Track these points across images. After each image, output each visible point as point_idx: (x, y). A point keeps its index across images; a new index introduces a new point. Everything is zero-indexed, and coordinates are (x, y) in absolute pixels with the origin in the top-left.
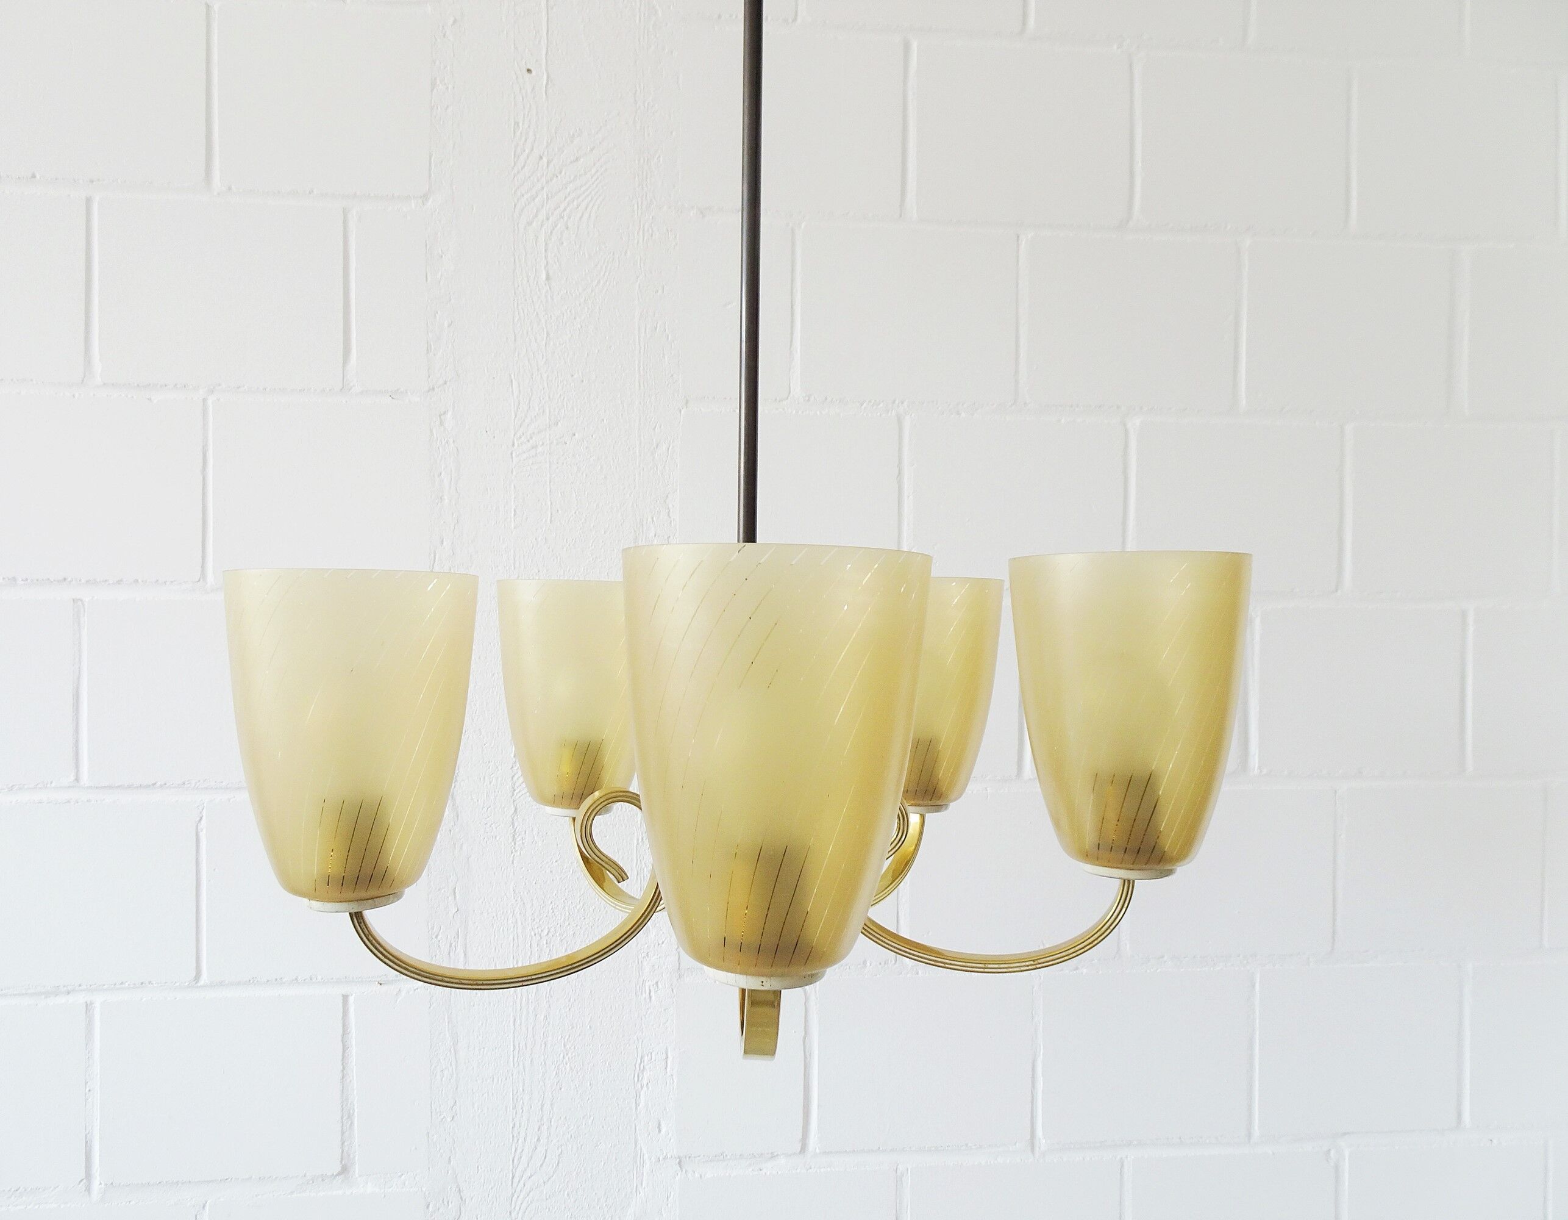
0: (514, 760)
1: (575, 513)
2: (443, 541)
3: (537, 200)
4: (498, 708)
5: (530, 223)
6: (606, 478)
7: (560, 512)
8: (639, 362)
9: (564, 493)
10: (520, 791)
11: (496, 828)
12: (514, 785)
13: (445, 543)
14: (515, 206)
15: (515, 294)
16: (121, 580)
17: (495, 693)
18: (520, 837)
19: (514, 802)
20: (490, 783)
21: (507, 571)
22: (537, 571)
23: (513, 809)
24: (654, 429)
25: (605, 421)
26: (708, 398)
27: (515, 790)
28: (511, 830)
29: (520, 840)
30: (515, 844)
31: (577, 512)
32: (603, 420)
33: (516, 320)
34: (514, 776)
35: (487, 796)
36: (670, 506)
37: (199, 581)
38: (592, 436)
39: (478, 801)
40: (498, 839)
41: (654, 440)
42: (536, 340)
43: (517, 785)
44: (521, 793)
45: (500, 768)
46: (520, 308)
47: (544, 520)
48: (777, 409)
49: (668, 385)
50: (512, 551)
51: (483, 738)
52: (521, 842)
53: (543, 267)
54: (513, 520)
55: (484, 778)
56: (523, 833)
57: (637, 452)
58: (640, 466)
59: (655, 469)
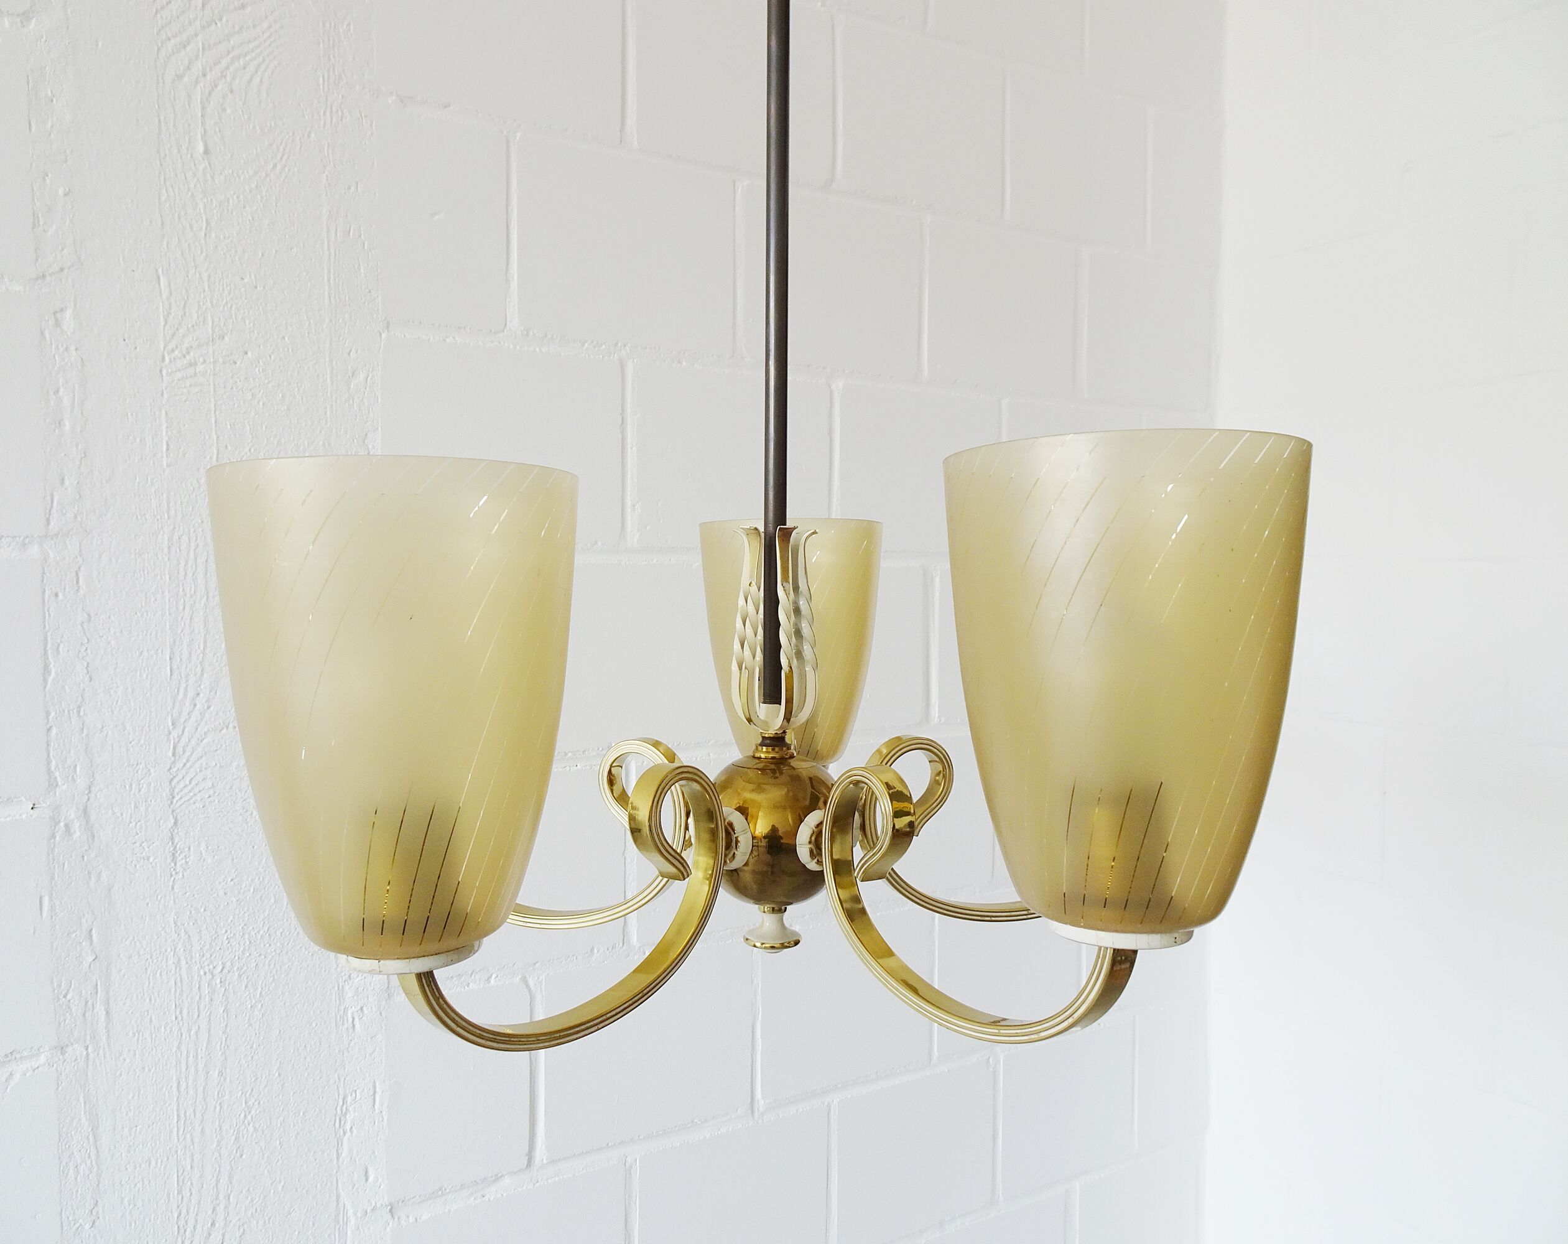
0: (173, 759)
1: (250, 450)
2: (63, 479)
3: (189, 48)
4: (148, 694)
5: (180, 77)
6: (289, 409)
7: (229, 448)
8: (329, 271)
9: (234, 425)
10: (181, 798)
11: (148, 847)
12: (173, 791)
13: (67, 482)
14: (158, 50)
15: (161, 165)
17: (145, 676)
18: (183, 855)
19: (173, 811)
20: (140, 790)
21: (158, 520)
22: (200, 521)
23: (173, 821)
24: (349, 354)
25: (286, 339)
26: (413, 322)
27: (173, 797)
28: (170, 848)
29: (182, 859)
30: (175, 865)
31: (252, 450)
32: (284, 338)
33: (163, 198)
34: (172, 779)
35: (136, 807)
36: (370, 447)
38: (270, 356)
39: (122, 815)
40: (151, 860)
41: (350, 367)
42: (191, 227)
43: (177, 790)
44: (182, 801)
45: (152, 770)
46: (168, 183)
47: (208, 457)
48: (492, 342)
49: (365, 303)
50: (165, 495)
51: (129, 734)
52: (184, 861)
53: (199, 137)
54: (165, 455)
55: (131, 785)
56: (186, 849)
57: (328, 380)
58: (332, 397)
59: (351, 401)
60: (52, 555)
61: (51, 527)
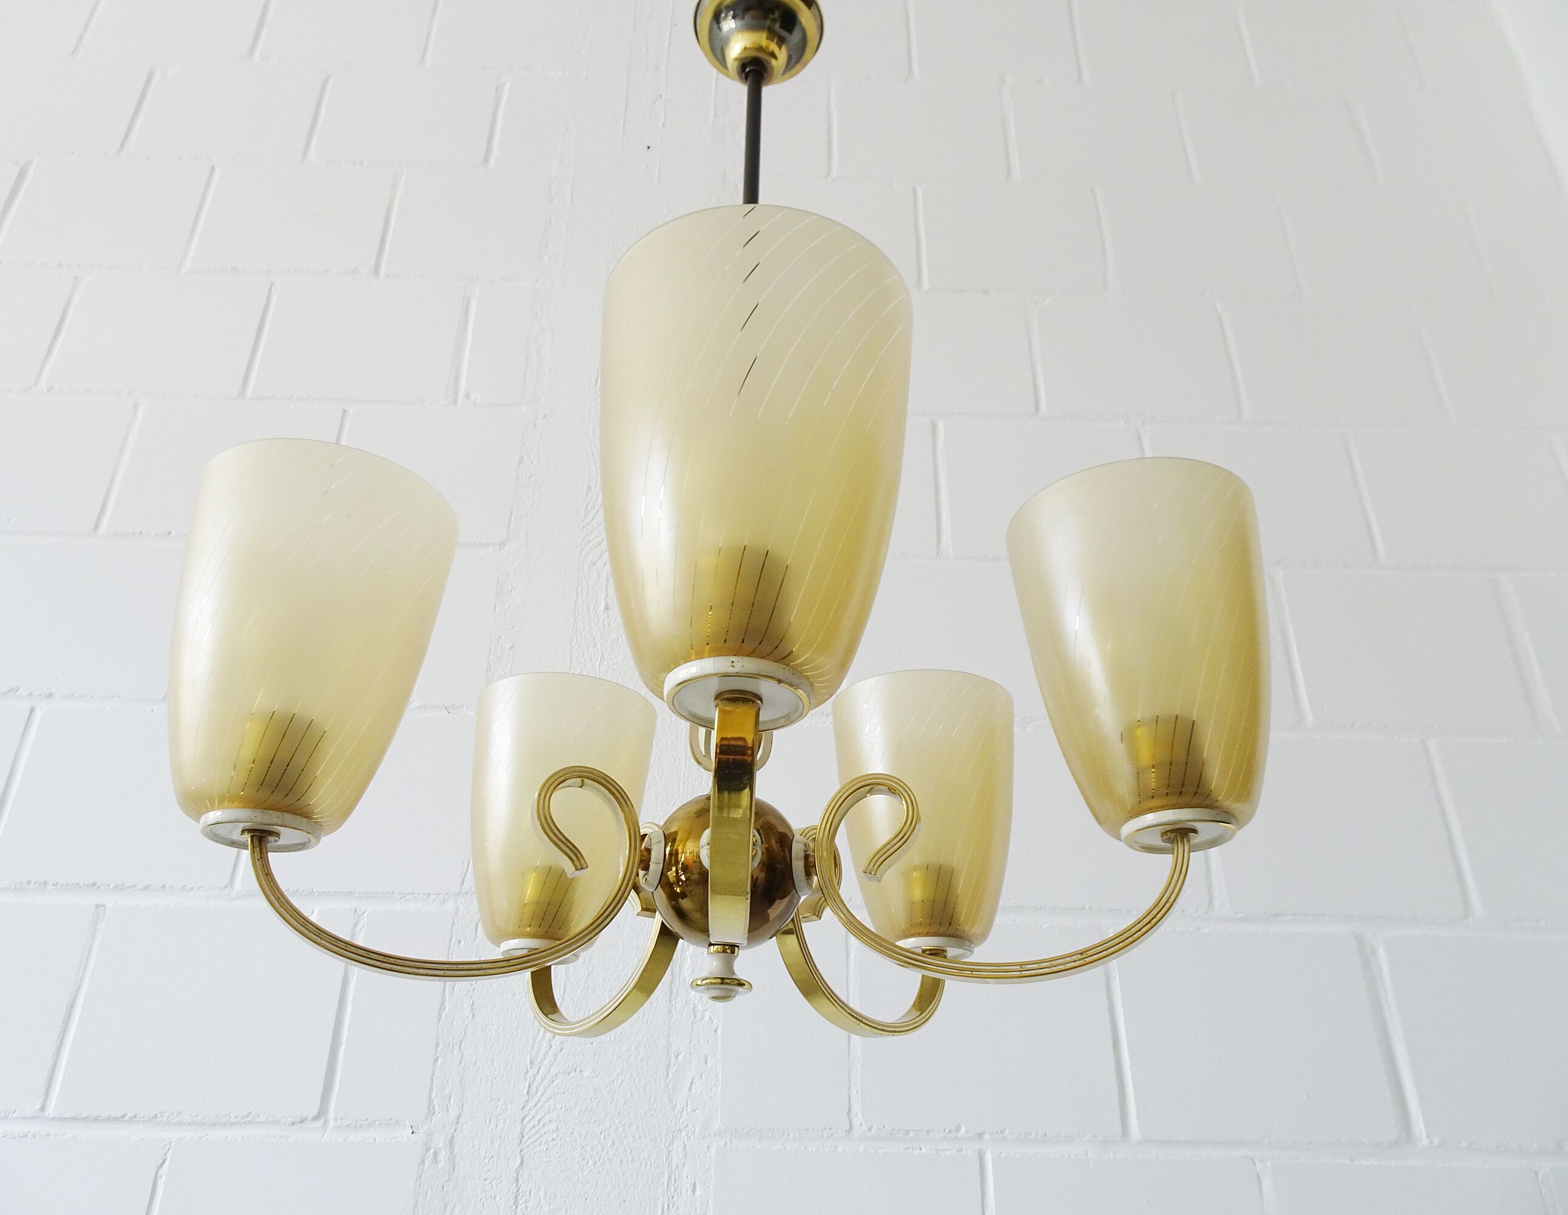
0: (527, 1097)
3: (601, 546)
4: (515, 1033)
5: (594, 564)
10: (529, 1138)
11: (497, 1186)
12: (524, 1129)
14: (582, 549)
15: (575, 621)
16: (149, 886)
17: (514, 1016)
18: (524, 1199)
19: (521, 1151)
20: (497, 1126)
23: (519, 1162)
27: (523, 1137)
28: (513, 1189)
29: (523, 1203)
30: (516, 1208)
33: (573, 643)
34: (524, 1118)
35: (492, 1142)
37: (225, 888)
39: (479, 1149)
40: (497, 1199)
42: (591, 660)
43: (527, 1130)
44: (530, 1141)
45: (509, 1107)
46: (578, 633)
48: (824, 723)
51: (495, 1069)
52: (524, 1205)
53: (603, 599)
55: (490, 1120)
56: (528, 1193)
57: (683, 762)
58: (685, 775)
59: (700, 779)
60: (461, 910)
61: (464, 886)
